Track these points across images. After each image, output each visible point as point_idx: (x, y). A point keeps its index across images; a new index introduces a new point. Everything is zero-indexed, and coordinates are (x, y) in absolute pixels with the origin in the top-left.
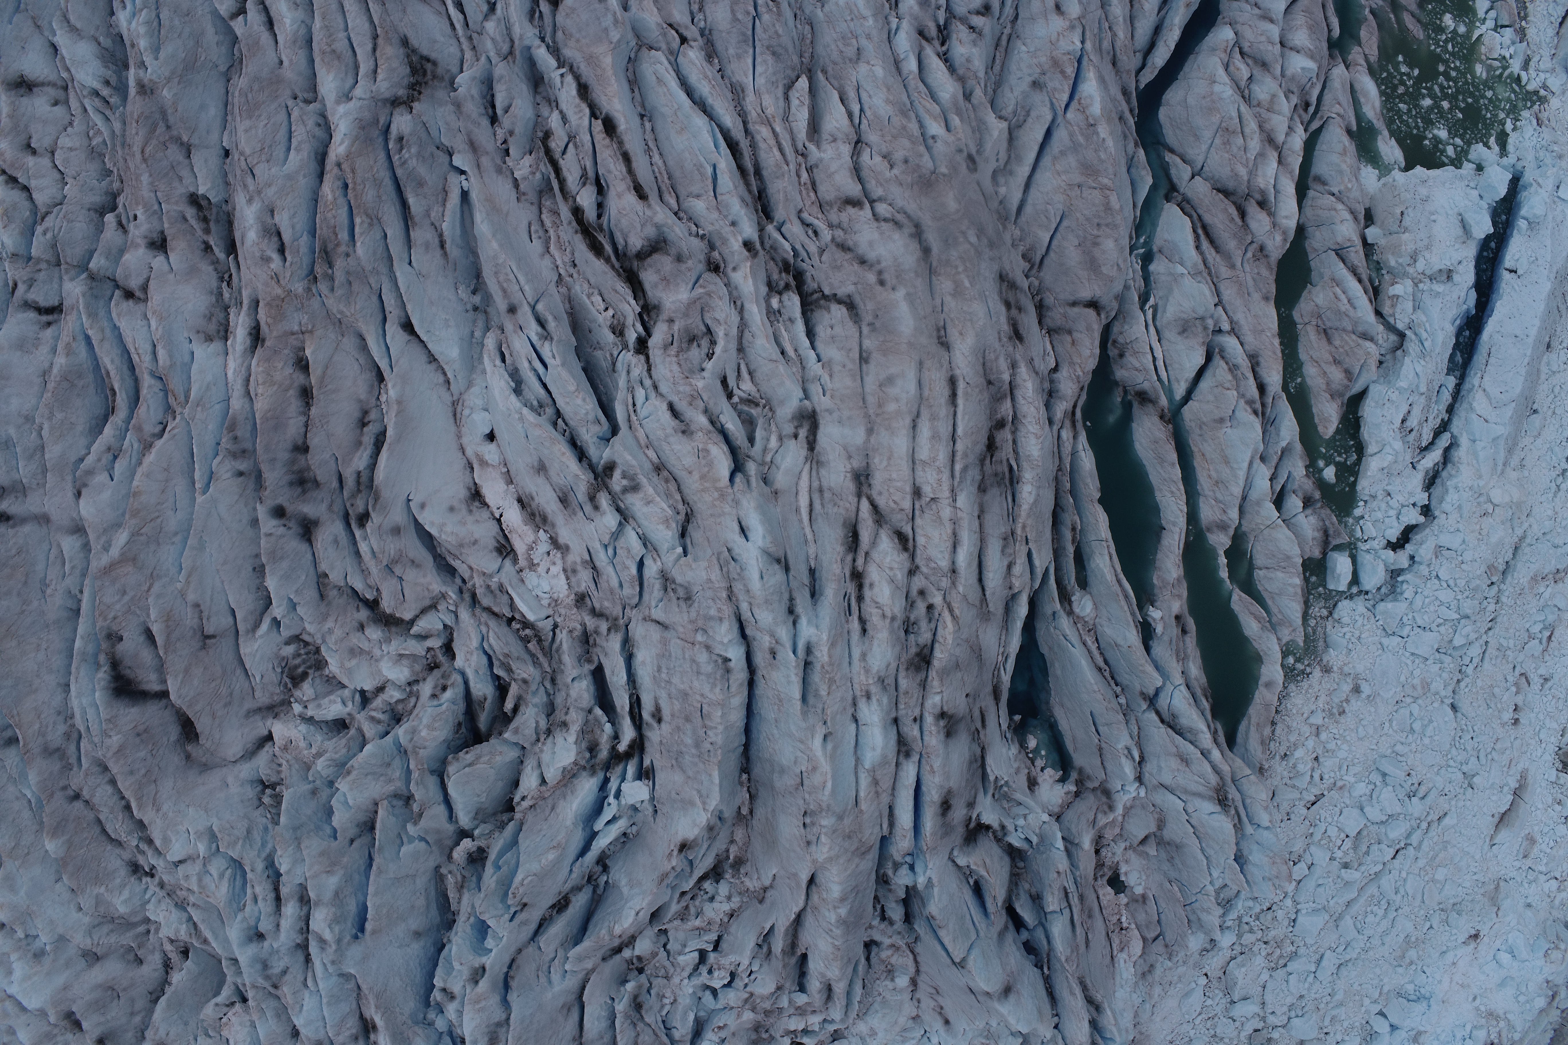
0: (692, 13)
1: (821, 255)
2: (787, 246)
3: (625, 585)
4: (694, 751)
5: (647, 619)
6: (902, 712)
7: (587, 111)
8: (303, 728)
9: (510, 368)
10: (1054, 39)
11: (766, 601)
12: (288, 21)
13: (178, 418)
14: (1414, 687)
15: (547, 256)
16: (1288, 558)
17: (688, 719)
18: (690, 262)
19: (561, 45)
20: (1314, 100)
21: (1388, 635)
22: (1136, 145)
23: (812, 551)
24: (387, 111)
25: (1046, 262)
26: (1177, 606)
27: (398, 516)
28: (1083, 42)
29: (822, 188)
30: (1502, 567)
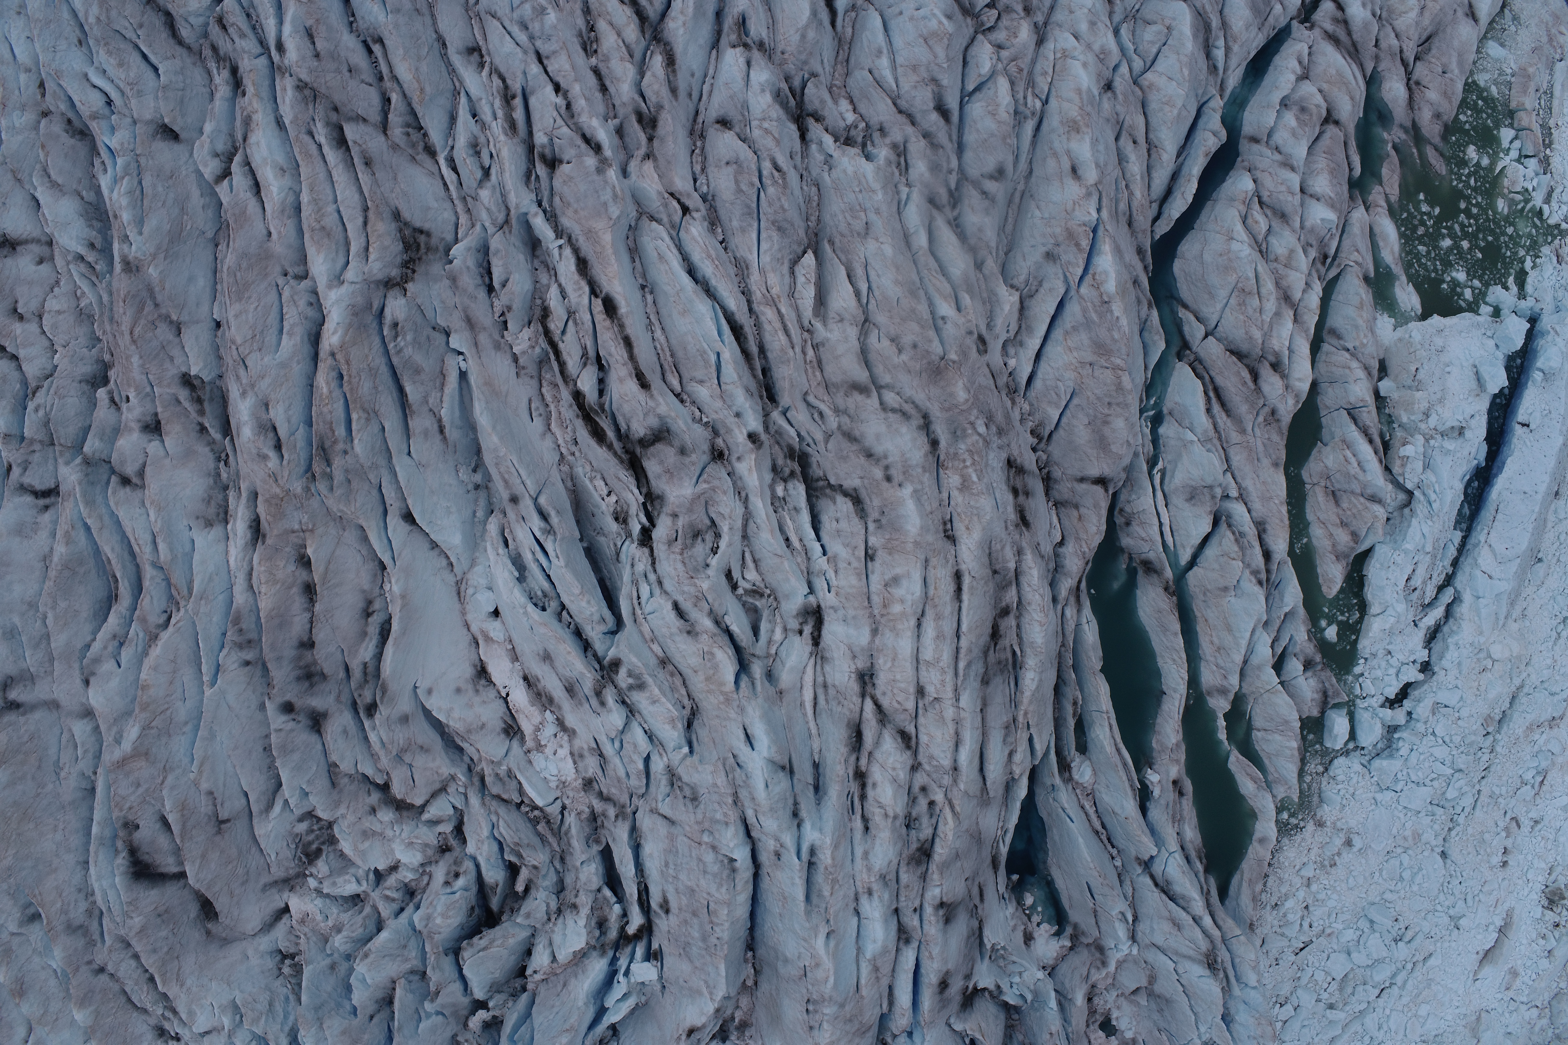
0: (694, 173)
1: (827, 442)
2: (792, 432)
3: (632, 777)
4: (700, 944)
5: (654, 811)
6: (902, 904)
7: (587, 289)
8: (319, 902)
9: (513, 553)
10: (1069, 208)
11: (771, 809)
12: (274, 189)
13: (182, 610)
14: (1405, 838)
15: (549, 435)
16: (1287, 722)
17: (695, 914)
18: (694, 456)
19: (558, 212)
20: (1332, 252)
21: (1381, 790)
22: (1150, 306)
23: (816, 746)
24: (380, 293)
25: (1055, 437)
26: (1175, 770)
27: (405, 705)
28: (1099, 210)
29: (829, 369)
30: (1497, 718)
